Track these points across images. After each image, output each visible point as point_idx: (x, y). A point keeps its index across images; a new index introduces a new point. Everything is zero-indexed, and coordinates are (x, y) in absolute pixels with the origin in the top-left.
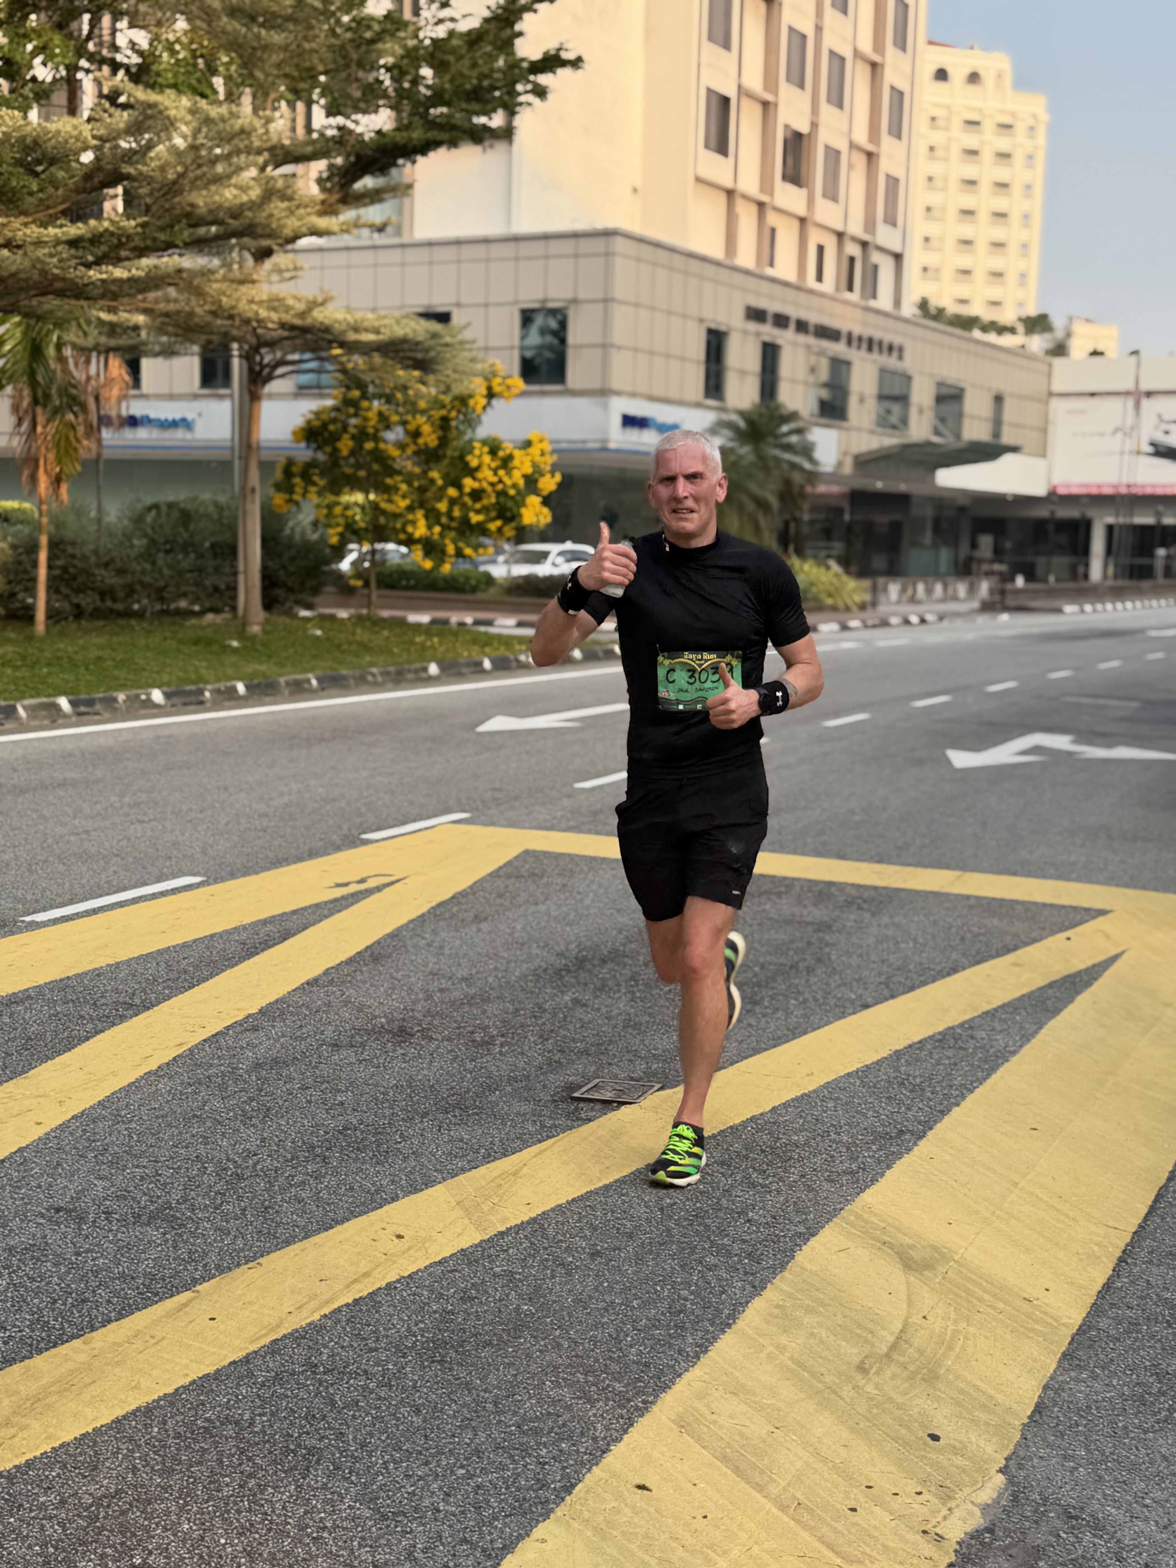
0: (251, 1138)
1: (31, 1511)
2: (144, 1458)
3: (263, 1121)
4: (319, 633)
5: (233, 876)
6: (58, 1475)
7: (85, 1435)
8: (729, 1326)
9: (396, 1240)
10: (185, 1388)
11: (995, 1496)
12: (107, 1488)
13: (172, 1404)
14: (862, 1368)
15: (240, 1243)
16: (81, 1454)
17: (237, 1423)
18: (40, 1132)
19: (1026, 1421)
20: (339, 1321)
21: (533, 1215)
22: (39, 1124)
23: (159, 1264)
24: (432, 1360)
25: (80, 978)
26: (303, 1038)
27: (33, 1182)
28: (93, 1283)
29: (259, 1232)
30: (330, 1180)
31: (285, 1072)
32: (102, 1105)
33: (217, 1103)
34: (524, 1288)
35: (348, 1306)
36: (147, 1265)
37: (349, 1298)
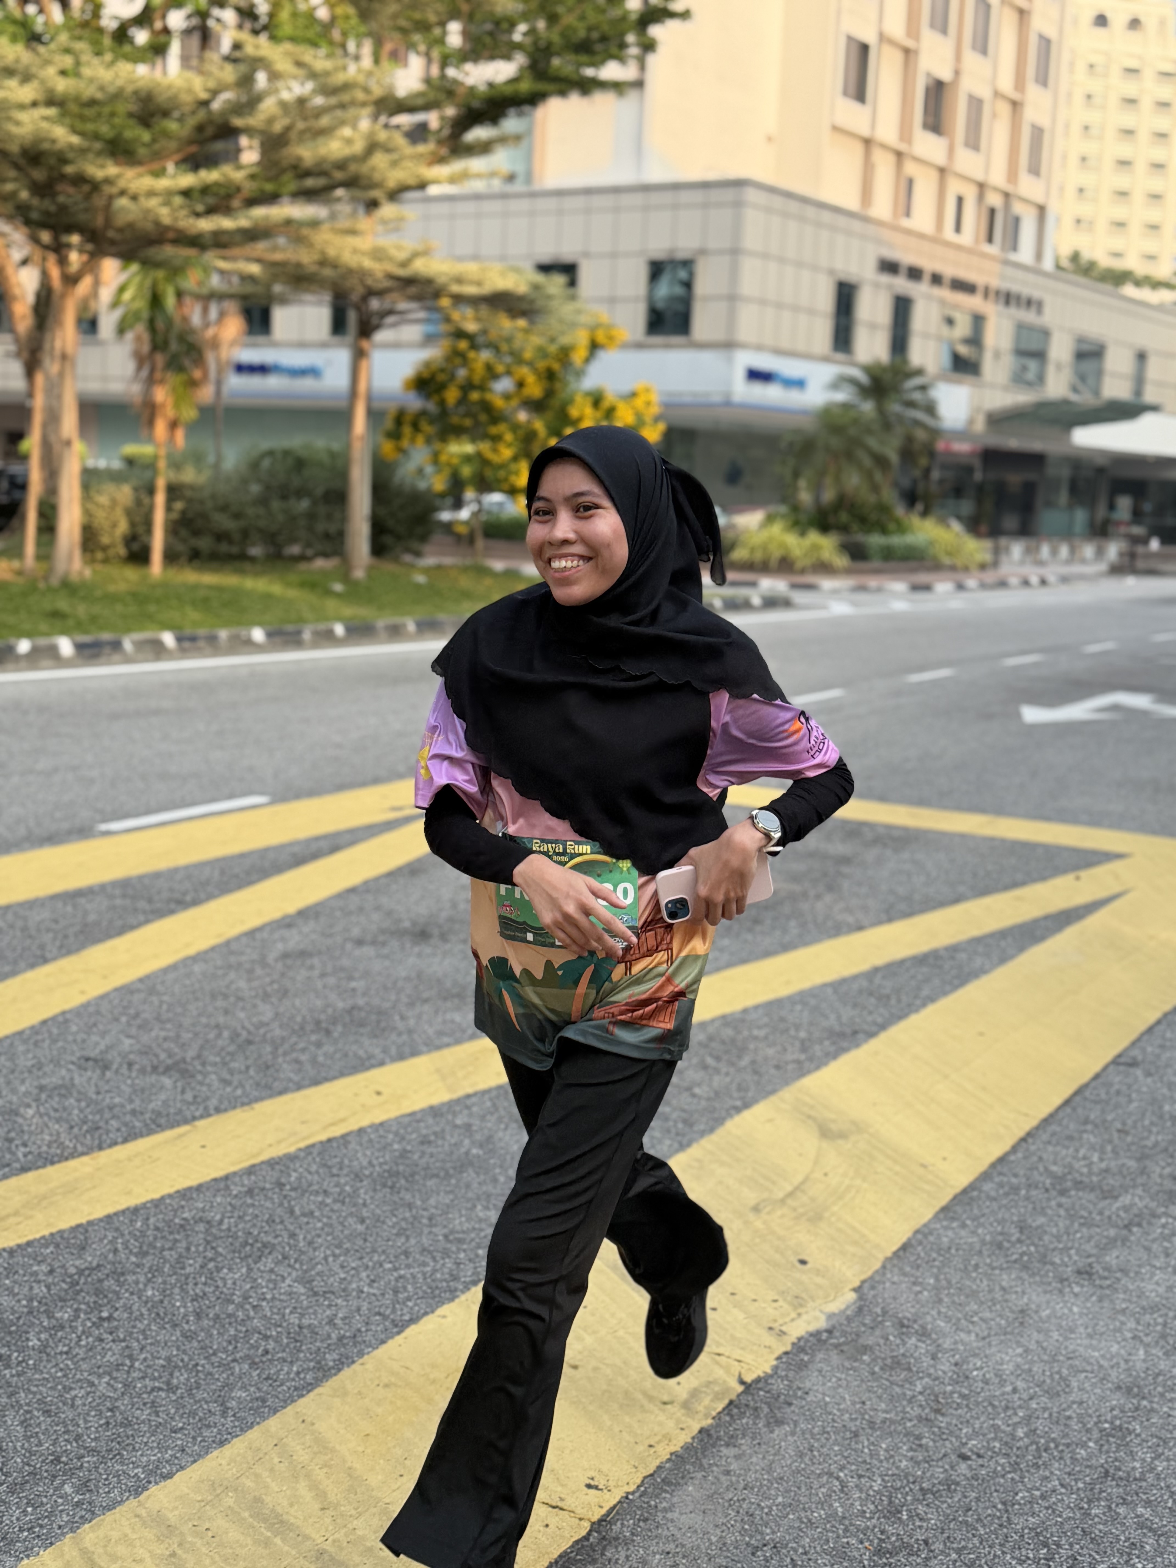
0: (266, 1012)
1: (24, 1275)
2: (126, 1245)
3: (280, 1000)
4: (423, 580)
5: (299, 797)
6: (52, 1253)
7: (79, 1226)
9: (375, 1097)
10: (170, 1196)
11: (843, 1307)
12: (90, 1263)
13: (156, 1206)
14: (756, 1209)
15: (239, 1092)
16: (73, 1238)
17: (208, 1222)
19: (889, 1254)
20: (310, 1153)
22: (83, 992)
23: (165, 1103)
24: (384, 1185)
25: (141, 878)
26: (331, 936)
27: (70, 1038)
28: (107, 1115)
29: (258, 1084)
30: (328, 1048)
31: (308, 962)
32: (141, 980)
33: (242, 984)
34: (478, 1137)
35: (321, 1143)
36: (156, 1104)
37: (323, 1137)
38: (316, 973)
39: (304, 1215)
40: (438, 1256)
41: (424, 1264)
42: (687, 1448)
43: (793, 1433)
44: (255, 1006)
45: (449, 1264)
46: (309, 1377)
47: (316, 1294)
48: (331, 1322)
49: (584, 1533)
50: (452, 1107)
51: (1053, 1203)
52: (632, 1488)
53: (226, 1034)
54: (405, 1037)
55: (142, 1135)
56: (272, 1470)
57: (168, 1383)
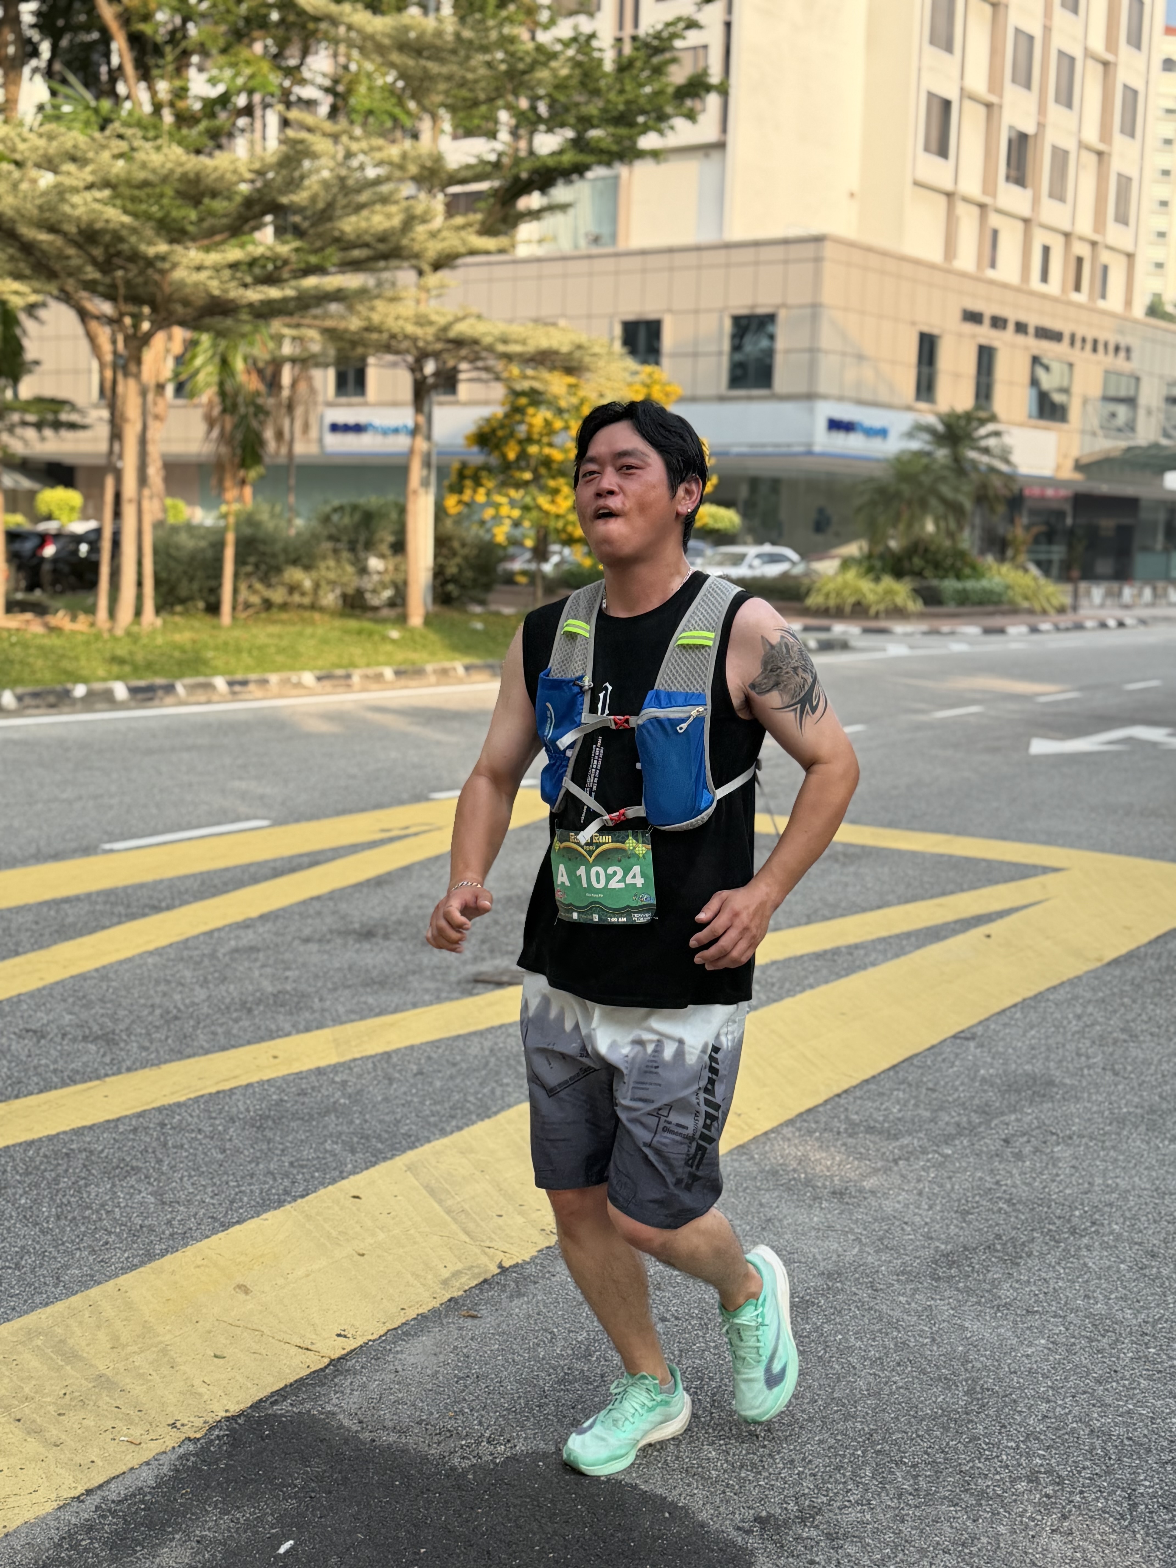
0: (201, 994)
2: (14, 1167)
3: (217, 986)
4: (479, 626)
5: (297, 820)
8: (489, 1117)
9: (271, 1060)
10: (65, 1133)
13: (50, 1140)
15: (153, 1056)
17: (91, 1152)
18: (40, 984)
20: (198, 1102)
21: (388, 1049)
22: (41, 979)
23: (85, 1065)
24: (253, 1126)
25: (125, 888)
26: (283, 935)
27: (18, 1014)
28: (31, 1073)
29: (172, 1050)
30: (245, 1023)
31: (254, 956)
32: (97, 970)
33: (188, 974)
34: (349, 1090)
35: (210, 1094)
36: (77, 1065)
37: (213, 1090)
38: (258, 964)
39: (174, 1147)
40: (278, 1177)
41: (265, 1183)
42: (434, 1312)
43: (528, 1303)
44: (192, 990)
45: (286, 1182)
46: (136, 1261)
47: (164, 1203)
48: (169, 1223)
49: (322, 1366)
50: (335, 1068)
51: (839, 1143)
52: (375, 1337)
53: (158, 1012)
54: (317, 1015)
55: (56, 1088)
56: (81, 1323)
57: (17, 1264)
